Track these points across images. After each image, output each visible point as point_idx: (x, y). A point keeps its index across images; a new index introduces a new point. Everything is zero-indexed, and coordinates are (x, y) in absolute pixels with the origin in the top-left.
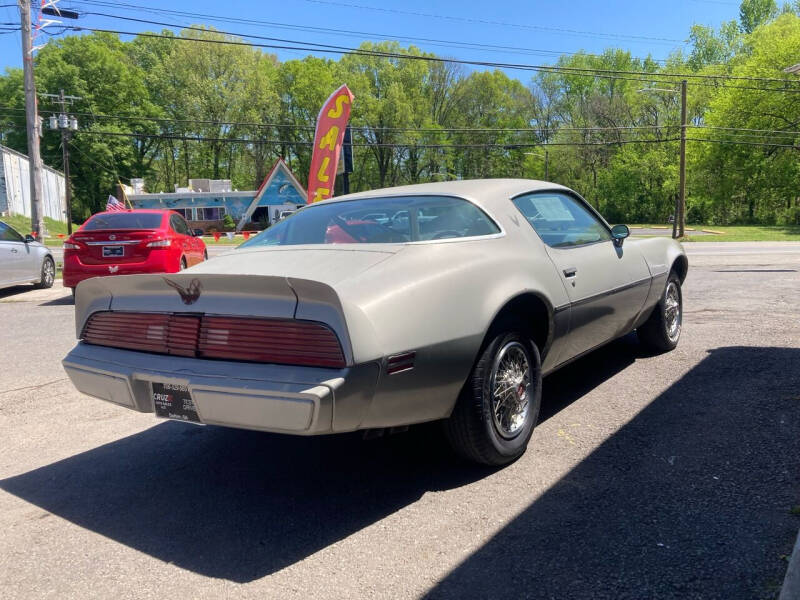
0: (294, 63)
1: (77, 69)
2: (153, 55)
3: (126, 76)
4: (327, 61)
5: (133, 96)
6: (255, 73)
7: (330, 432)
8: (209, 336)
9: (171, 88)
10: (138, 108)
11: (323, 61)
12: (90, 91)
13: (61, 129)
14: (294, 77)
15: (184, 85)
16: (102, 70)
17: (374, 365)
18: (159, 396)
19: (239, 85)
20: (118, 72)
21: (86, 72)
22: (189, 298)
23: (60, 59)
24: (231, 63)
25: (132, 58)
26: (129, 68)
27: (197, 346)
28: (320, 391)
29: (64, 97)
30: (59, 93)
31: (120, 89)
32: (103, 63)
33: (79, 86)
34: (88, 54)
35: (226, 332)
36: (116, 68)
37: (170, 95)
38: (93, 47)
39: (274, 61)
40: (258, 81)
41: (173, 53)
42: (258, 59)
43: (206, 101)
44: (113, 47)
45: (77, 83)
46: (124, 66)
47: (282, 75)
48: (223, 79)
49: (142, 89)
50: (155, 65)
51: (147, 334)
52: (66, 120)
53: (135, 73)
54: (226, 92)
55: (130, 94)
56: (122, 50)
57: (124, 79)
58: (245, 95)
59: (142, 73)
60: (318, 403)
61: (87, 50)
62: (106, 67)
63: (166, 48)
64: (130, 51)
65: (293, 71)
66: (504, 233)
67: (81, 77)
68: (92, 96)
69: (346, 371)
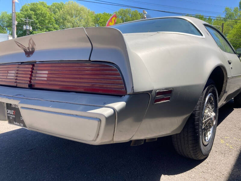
0: (100, 14)
1: (33, 13)
2: (57, 10)
3: (49, 16)
4: (110, 14)
5: (50, 22)
6: (87, 17)
7: (112, 142)
8: (37, 75)
9: (61, 20)
10: (52, 26)
11: (109, 14)
12: (37, 19)
13: (26, 30)
14: (99, 19)
15: (66, 19)
16: (41, 13)
17: (146, 94)
18: (9, 111)
19: (82, 20)
20: (46, 14)
21: (36, 14)
22: (29, 53)
23: (29, 9)
24: (80, 13)
25: (51, 10)
26: (49, 13)
27: (30, 82)
28: (106, 111)
29: (28, 20)
30: (27, 19)
31: (46, 19)
32: (41, 11)
33: (34, 18)
34: (37, 8)
35: (47, 72)
36: (45, 13)
37: (61, 22)
38: (39, 6)
39: (94, 13)
40: (88, 19)
41: (63, 9)
42: (89, 12)
43: (72, 25)
44: (45, 7)
45: (33, 17)
46: (48, 12)
47: (96, 18)
48: (78, 18)
49: (53, 20)
50: (57, 13)
51: (7, 76)
52: (28, 27)
53: (51, 15)
54: (78, 22)
55: (49, 21)
56: (48, 8)
57: (48, 16)
58: (84, 23)
59: (53, 15)
60: (104, 121)
61: (37, 7)
62: (42, 13)
63: (61, 7)
64: (50, 8)
65: (99, 16)
66: (204, 36)
67: (34, 15)
68: (38, 21)
69: (127, 97)
